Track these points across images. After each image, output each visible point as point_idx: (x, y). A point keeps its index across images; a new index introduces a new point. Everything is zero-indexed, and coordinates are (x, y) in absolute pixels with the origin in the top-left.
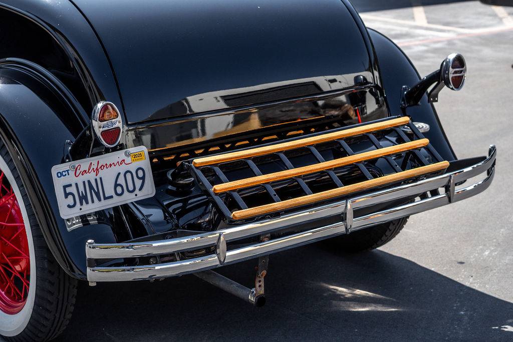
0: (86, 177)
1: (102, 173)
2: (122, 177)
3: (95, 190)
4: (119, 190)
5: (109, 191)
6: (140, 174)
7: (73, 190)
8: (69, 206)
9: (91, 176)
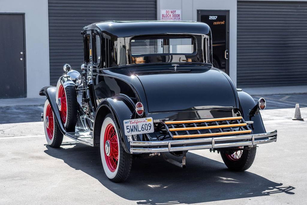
0: (133, 124)
1: (138, 124)
2: (144, 125)
3: (135, 128)
4: (143, 129)
5: (140, 129)
6: (150, 125)
7: (129, 127)
8: (128, 132)
9: (135, 124)
